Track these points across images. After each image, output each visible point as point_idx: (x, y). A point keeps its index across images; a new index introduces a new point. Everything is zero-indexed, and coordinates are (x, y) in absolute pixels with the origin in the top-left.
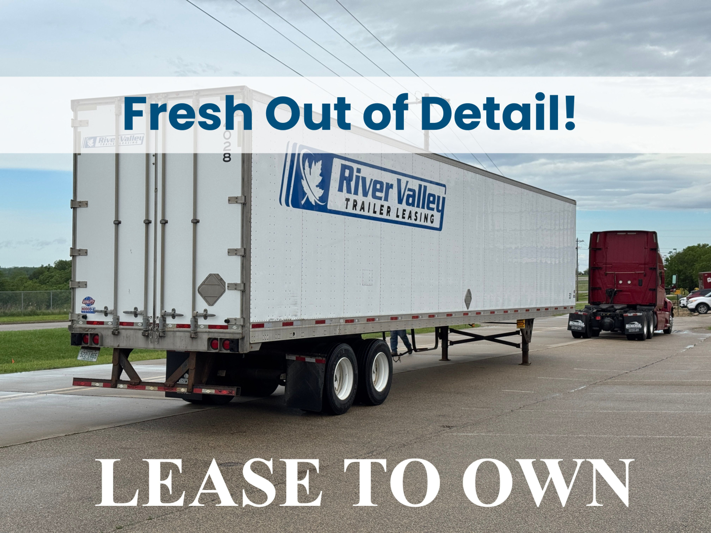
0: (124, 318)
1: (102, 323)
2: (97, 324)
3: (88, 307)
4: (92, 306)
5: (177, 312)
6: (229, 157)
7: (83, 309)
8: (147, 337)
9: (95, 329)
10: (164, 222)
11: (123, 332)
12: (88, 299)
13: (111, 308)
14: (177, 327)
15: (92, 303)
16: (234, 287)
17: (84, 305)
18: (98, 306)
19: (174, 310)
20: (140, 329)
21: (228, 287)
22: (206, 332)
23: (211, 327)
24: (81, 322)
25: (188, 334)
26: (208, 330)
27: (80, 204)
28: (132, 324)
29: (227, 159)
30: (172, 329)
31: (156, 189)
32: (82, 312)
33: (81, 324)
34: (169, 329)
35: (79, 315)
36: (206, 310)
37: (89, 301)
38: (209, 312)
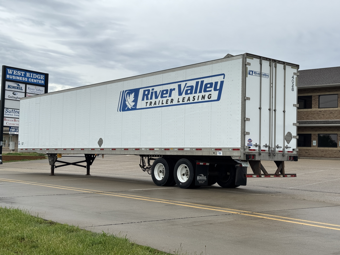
0: (262, 148)
1: (254, 150)
2: (253, 151)
3: (250, 143)
4: (251, 143)
5: (279, 146)
6: (293, 89)
7: (248, 144)
8: (270, 155)
9: (252, 152)
10: (275, 110)
11: (262, 154)
12: (250, 139)
13: (258, 144)
14: (279, 152)
15: (251, 142)
16: (294, 137)
17: (248, 142)
18: (253, 143)
19: (278, 145)
20: (267, 153)
21: (293, 137)
22: (287, 154)
23: (288, 152)
24: (247, 150)
25: (282, 155)
26: (287, 153)
27: (248, 98)
28: (264, 151)
29: (293, 90)
30: (277, 153)
31: (272, 97)
32: (248, 145)
33: (247, 151)
34: (276, 153)
35: (247, 146)
36: (287, 146)
37: (250, 140)
38: (288, 146)
